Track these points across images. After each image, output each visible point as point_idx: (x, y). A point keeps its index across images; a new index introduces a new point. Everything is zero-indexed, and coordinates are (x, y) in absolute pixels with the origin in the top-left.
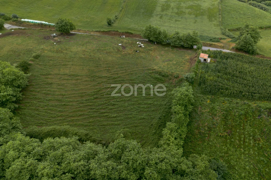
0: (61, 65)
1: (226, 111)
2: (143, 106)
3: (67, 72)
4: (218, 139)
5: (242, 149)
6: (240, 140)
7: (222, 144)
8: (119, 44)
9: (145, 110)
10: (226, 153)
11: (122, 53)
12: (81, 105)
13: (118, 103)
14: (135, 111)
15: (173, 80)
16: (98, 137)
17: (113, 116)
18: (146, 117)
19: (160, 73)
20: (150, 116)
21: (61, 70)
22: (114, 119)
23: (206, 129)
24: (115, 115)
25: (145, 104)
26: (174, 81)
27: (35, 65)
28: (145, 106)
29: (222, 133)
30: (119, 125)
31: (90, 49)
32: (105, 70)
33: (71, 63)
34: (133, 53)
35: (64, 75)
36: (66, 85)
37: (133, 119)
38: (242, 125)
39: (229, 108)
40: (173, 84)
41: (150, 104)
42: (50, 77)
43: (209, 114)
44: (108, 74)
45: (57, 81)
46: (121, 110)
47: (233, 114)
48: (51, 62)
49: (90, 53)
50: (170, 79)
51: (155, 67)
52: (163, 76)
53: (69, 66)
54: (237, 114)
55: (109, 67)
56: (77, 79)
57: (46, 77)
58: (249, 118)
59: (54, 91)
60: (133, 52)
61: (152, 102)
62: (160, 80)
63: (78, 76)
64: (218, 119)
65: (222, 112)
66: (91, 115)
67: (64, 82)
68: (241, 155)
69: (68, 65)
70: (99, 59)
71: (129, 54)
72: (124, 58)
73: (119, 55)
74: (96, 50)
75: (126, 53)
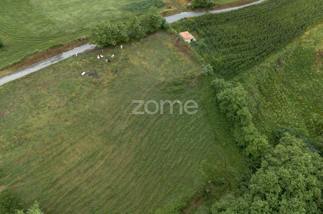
0: (55, 156)
1: (257, 83)
2: (192, 129)
3: (77, 158)
4: (267, 111)
5: (284, 107)
6: (279, 101)
7: (272, 113)
8: (83, 74)
9: (197, 131)
10: (278, 116)
11: (106, 85)
13: (169, 145)
14: (190, 138)
15: (192, 82)
16: (192, 192)
17: (179, 161)
18: (204, 137)
19: (176, 84)
20: (206, 133)
21: (65, 162)
22: (183, 163)
23: (255, 109)
24: (181, 159)
25: (191, 125)
26: (193, 83)
27: (15, 186)
28: (193, 127)
29: (267, 104)
30: (192, 164)
31: (59, 107)
32: (117, 120)
33: (65, 145)
34: (116, 76)
35: (79, 165)
36: (97, 174)
37: (196, 148)
38: (273, 87)
39: (258, 80)
40: (196, 86)
41: (195, 121)
42: (61, 182)
43: (249, 95)
44: (125, 122)
45: (79, 180)
46: (179, 149)
47: (262, 82)
48: (33, 164)
49: (69, 113)
50: (188, 83)
51: (162, 79)
52: (180, 84)
53: (68, 150)
54: (265, 81)
55: (116, 113)
56: (102, 157)
57: (56, 187)
58: (273, 78)
59: (93, 193)
60: (114, 75)
61: (195, 119)
62: (181, 90)
63: (98, 152)
64: (257, 94)
65: (255, 86)
67: (91, 172)
68: (286, 111)
69: (66, 149)
70: (92, 112)
71: (113, 80)
72: (115, 90)
73: (106, 90)
74: (70, 103)
75: (107, 81)
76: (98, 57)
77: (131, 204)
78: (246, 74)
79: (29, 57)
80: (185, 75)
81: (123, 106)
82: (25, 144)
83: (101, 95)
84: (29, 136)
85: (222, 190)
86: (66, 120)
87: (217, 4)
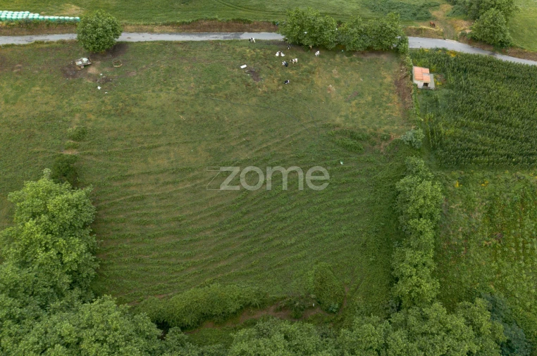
0: (144, 148)
1: (490, 199)
2: (337, 210)
3: (164, 163)
4: (482, 252)
5: (521, 262)
6: (517, 247)
7: (489, 259)
8: (242, 67)
9: (343, 217)
10: (498, 272)
11: (259, 93)
12: (224, 233)
13: (290, 213)
14: (326, 222)
15: (380, 145)
16: (278, 292)
17: (289, 243)
18: (349, 232)
19: (352, 136)
20: (356, 227)
21: (150, 160)
22: (293, 249)
23: (461, 237)
24: (293, 241)
25: (339, 205)
26: (382, 147)
27: (87, 157)
28: (341, 210)
29: (488, 241)
30: (305, 257)
31: (187, 94)
32: (241, 144)
33: (163, 140)
34: (281, 88)
35: (162, 172)
36: (175, 195)
37: (327, 240)
38: (518, 220)
39: (495, 194)
40: (382, 154)
41: (350, 203)
42: (132, 181)
43: (462, 210)
44: (250, 152)
45: (152, 191)
46: (300, 227)
47: (502, 202)
48: (118, 143)
49: (192, 106)
50: (374, 144)
51: (338, 120)
52: (359, 139)
53: (161, 149)
54: (508, 202)
55: (247, 134)
56: (195, 178)
57: (123, 184)
58: (528, 205)
59: (157, 214)
60: (279, 85)
61: (352, 199)
62: (355, 148)
63: (193, 170)
64: (478, 216)
65: (483, 202)
66: (249, 250)
67: (170, 188)
68: (520, 271)
69: (159, 146)
70: (218, 118)
71: (273, 92)
72: (266, 105)
73: (254, 100)
74: (202, 95)
75: (266, 89)
76: (277, 55)
77: (191, 256)
78: (480, 175)
79: (203, 21)
80: (375, 129)
81: (261, 130)
82: (124, 117)
83: (245, 103)
84: (135, 110)
85: (326, 319)
86: (182, 113)
87: (517, 47)
